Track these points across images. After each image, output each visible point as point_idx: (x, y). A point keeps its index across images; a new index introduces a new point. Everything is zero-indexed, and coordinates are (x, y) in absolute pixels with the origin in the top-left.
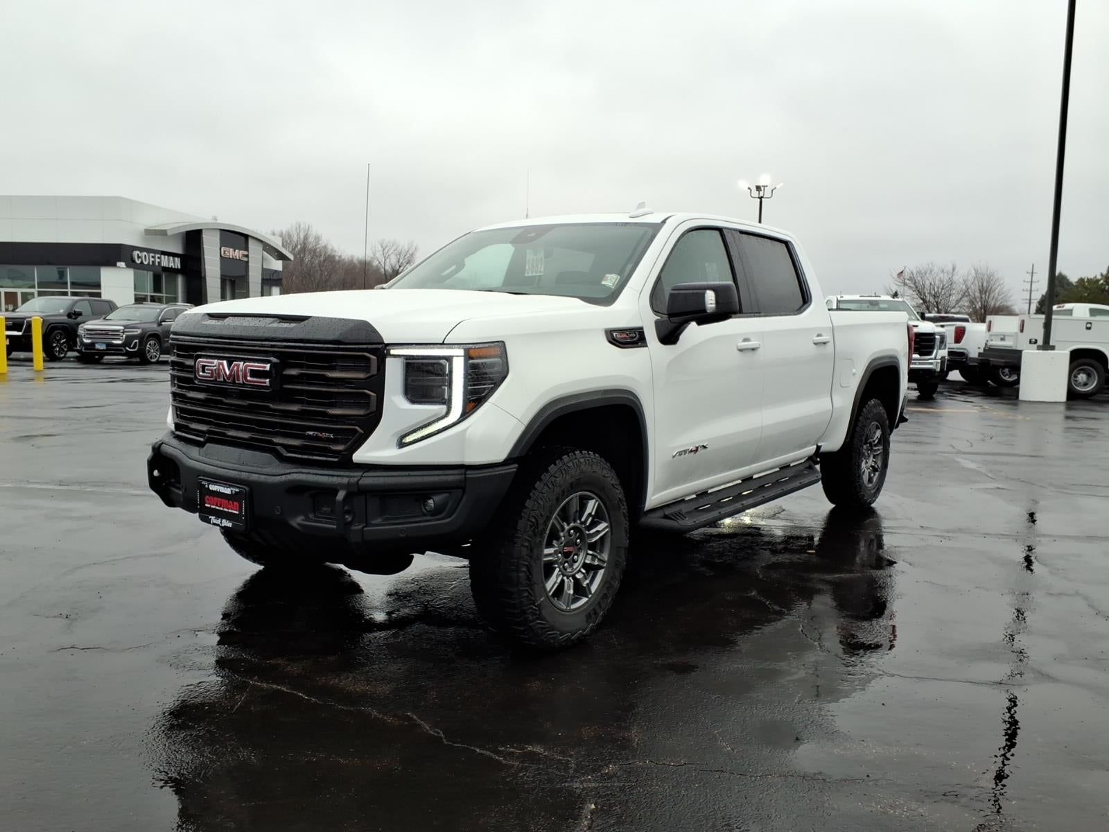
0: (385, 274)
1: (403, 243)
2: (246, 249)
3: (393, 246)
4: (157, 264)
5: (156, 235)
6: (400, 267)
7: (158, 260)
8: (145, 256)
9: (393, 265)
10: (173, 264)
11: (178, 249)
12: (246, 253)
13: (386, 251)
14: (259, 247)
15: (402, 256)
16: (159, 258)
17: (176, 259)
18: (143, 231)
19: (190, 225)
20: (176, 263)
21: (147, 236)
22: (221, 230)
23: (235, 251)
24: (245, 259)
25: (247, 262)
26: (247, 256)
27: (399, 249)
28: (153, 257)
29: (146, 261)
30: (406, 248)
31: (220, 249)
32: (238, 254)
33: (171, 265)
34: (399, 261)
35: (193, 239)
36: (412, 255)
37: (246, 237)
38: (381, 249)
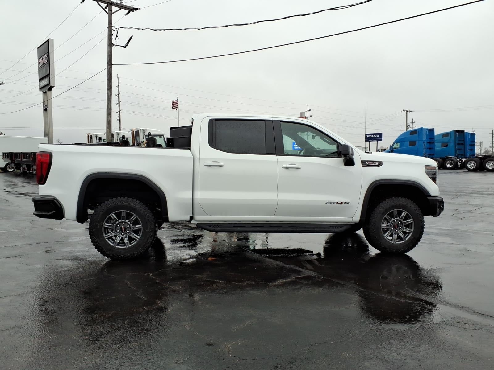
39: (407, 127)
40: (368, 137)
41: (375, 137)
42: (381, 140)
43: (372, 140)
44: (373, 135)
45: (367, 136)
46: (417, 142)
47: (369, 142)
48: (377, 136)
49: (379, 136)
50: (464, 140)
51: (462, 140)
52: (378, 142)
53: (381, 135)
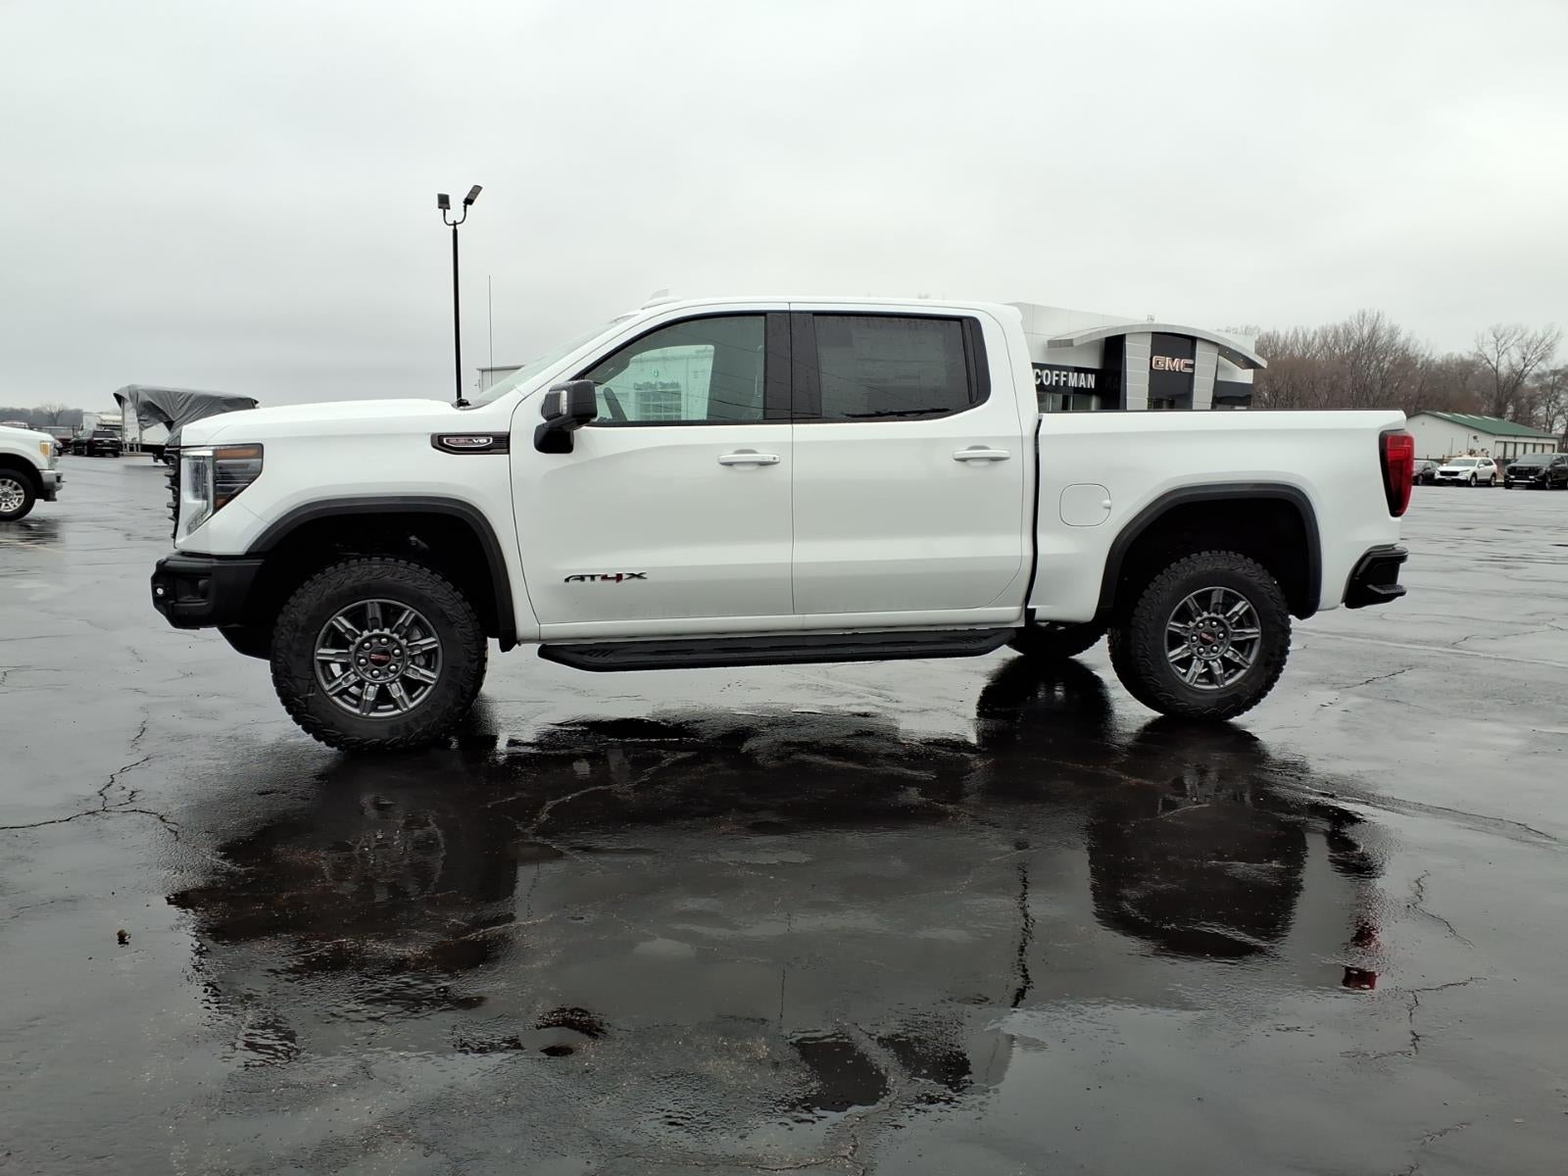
0: (1497, 378)
1: (1535, 329)
2: (1192, 356)
3: (1515, 333)
4: (1062, 384)
5: (1061, 347)
6: (1526, 366)
7: (1063, 379)
8: (1047, 374)
9: (1514, 363)
10: (1084, 384)
11: (1095, 364)
12: (1191, 362)
13: (1502, 341)
14: (1213, 353)
15: (1531, 349)
16: (1065, 376)
17: (1090, 375)
18: (1046, 343)
19: (1108, 330)
20: (1091, 381)
21: (1051, 349)
22: (1153, 333)
23: (1173, 360)
24: (1190, 370)
25: (1192, 375)
26: (1192, 366)
27: (1528, 337)
28: (1057, 375)
29: (1047, 381)
30: (1540, 336)
31: (1151, 359)
32: (1178, 364)
33: (1082, 383)
34: (1524, 358)
35: (1113, 347)
36: (1550, 347)
37: (1193, 340)
38: (1494, 339)
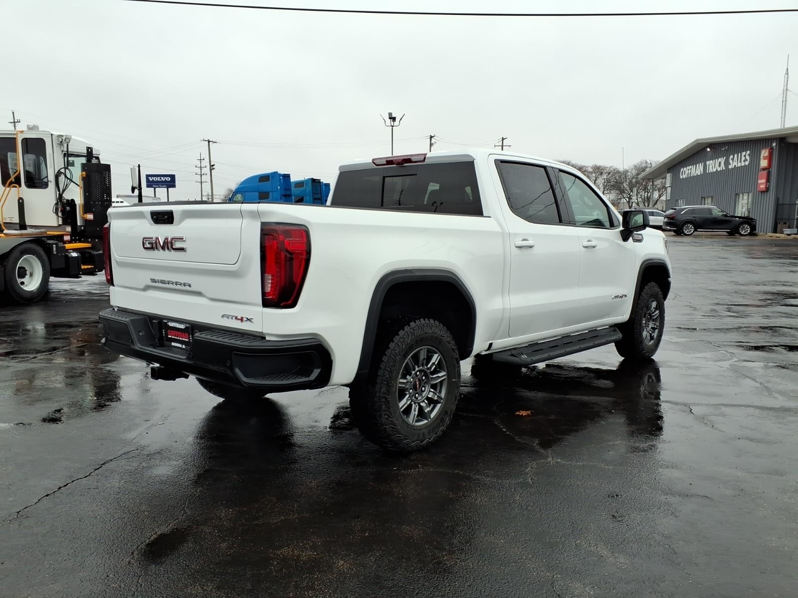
39: (210, 167)
40: (151, 180)
41: (164, 180)
42: (174, 186)
43: (158, 185)
44: (159, 178)
45: (150, 178)
46: (270, 193)
47: (153, 189)
48: (167, 180)
49: (170, 179)
50: (321, 194)
51: (318, 194)
52: (169, 189)
53: (173, 177)
